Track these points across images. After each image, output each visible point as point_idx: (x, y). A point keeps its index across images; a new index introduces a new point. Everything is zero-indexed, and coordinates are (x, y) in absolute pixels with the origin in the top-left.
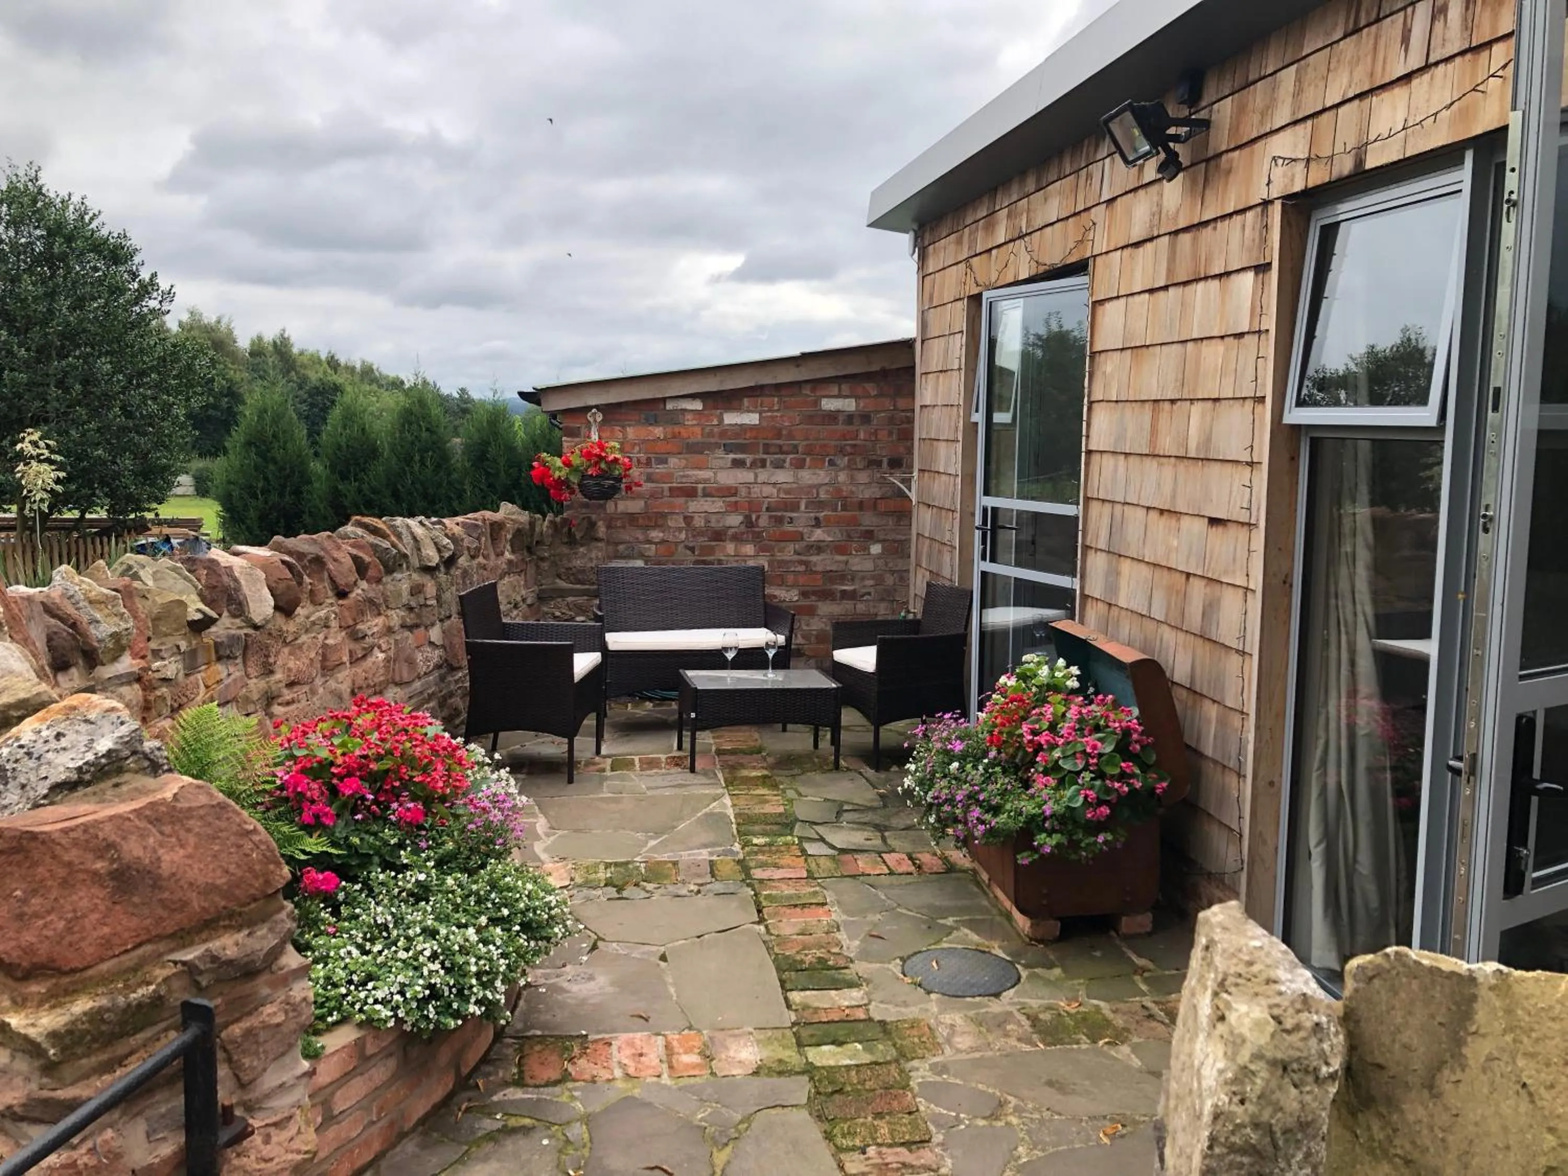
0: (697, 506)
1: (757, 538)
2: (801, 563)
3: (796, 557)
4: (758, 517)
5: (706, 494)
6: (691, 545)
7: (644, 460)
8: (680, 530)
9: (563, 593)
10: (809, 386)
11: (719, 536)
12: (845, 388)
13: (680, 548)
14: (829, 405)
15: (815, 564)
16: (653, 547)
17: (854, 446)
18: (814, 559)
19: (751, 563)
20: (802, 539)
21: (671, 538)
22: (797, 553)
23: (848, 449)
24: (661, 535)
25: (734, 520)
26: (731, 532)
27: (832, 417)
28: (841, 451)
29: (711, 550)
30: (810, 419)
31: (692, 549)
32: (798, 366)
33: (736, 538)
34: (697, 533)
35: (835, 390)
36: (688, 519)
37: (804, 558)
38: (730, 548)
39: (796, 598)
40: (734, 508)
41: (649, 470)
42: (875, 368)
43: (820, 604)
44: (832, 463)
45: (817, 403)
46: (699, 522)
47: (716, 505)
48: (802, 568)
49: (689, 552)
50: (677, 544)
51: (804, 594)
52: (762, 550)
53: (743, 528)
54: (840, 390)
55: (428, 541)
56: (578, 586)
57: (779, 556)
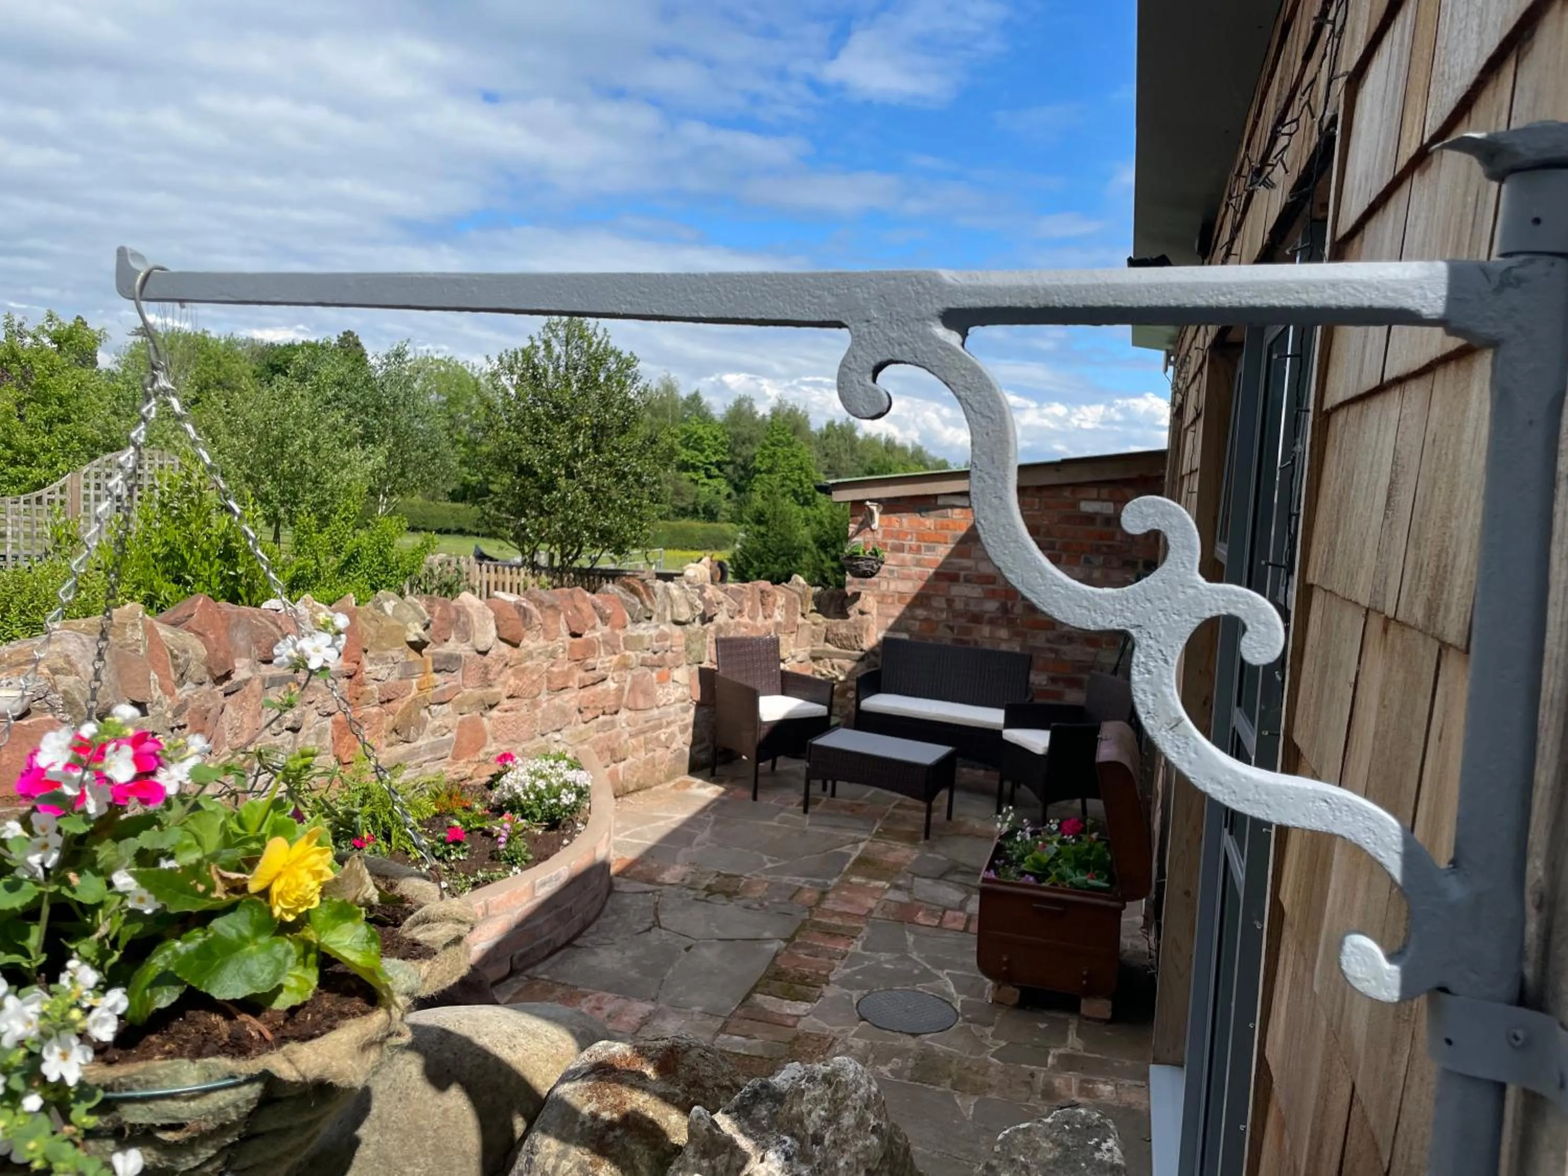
0: (957, 590)
1: (1010, 623)
2: (1051, 650)
3: (1049, 645)
4: (1013, 606)
5: (967, 580)
6: (951, 624)
7: (915, 548)
8: (942, 610)
9: (831, 655)
10: (1070, 489)
11: (976, 618)
12: (1105, 492)
13: (941, 627)
14: (1087, 507)
15: (1065, 653)
16: (918, 623)
17: (1109, 546)
18: (1065, 648)
19: (1004, 647)
20: (1054, 628)
21: (933, 617)
22: (1048, 641)
23: (1105, 549)
24: (925, 613)
25: (991, 606)
26: (987, 616)
27: (1090, 518)
28: (1097, 550)
29: (967, 631)
30: (1068, 519)
31: (951, 628)
32: (1058, 470)
33: (992, 622)
34: (957, 615)
35: (1094, 493)
36: (950, 602)
37: (1056, 646)
38: (986, 630)
39: (1044, 683)
40: (992, 595)
41: (918, 556)
42: (1134, 474)
43: (1067, 691)
44: (1087, 561)
45: (1075, 505)
46: (959, 605)
47: (976, 591)
48: (1052, 656)
49: (948, 631)
50: (938, 623)
51: (1053, 680)
52: (1016, 634)
53: (999, 614)
54: (1099, 494)
55: (683, 601)
56: (843, 651)
57: (1030, 642)
